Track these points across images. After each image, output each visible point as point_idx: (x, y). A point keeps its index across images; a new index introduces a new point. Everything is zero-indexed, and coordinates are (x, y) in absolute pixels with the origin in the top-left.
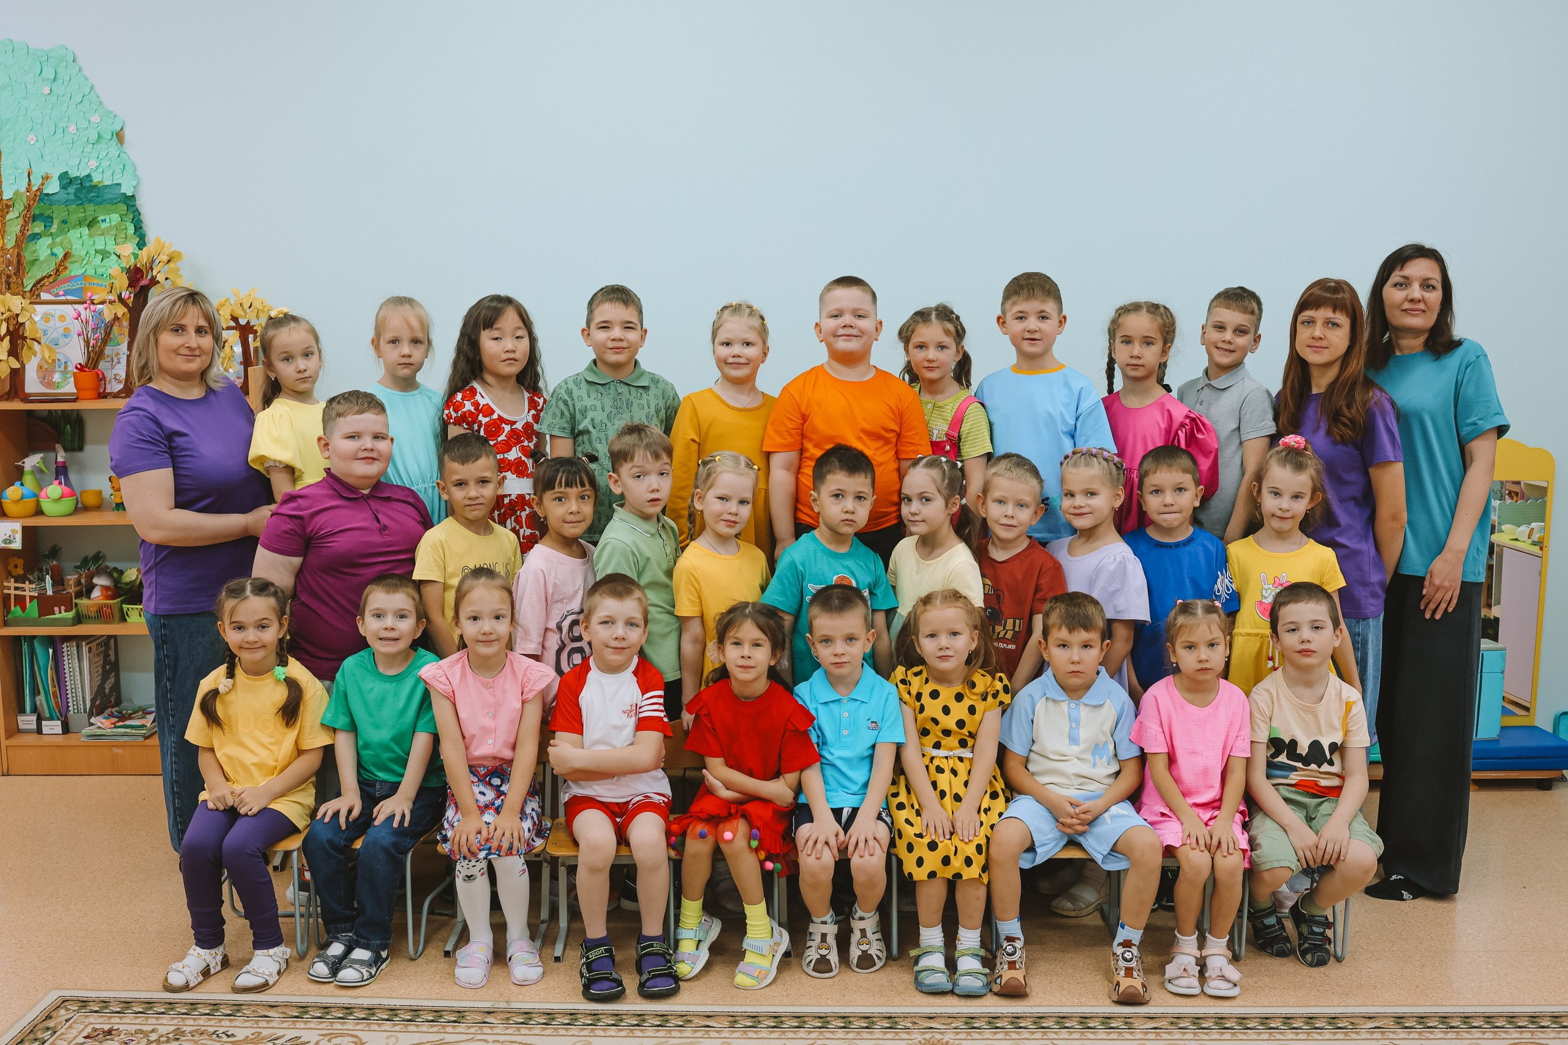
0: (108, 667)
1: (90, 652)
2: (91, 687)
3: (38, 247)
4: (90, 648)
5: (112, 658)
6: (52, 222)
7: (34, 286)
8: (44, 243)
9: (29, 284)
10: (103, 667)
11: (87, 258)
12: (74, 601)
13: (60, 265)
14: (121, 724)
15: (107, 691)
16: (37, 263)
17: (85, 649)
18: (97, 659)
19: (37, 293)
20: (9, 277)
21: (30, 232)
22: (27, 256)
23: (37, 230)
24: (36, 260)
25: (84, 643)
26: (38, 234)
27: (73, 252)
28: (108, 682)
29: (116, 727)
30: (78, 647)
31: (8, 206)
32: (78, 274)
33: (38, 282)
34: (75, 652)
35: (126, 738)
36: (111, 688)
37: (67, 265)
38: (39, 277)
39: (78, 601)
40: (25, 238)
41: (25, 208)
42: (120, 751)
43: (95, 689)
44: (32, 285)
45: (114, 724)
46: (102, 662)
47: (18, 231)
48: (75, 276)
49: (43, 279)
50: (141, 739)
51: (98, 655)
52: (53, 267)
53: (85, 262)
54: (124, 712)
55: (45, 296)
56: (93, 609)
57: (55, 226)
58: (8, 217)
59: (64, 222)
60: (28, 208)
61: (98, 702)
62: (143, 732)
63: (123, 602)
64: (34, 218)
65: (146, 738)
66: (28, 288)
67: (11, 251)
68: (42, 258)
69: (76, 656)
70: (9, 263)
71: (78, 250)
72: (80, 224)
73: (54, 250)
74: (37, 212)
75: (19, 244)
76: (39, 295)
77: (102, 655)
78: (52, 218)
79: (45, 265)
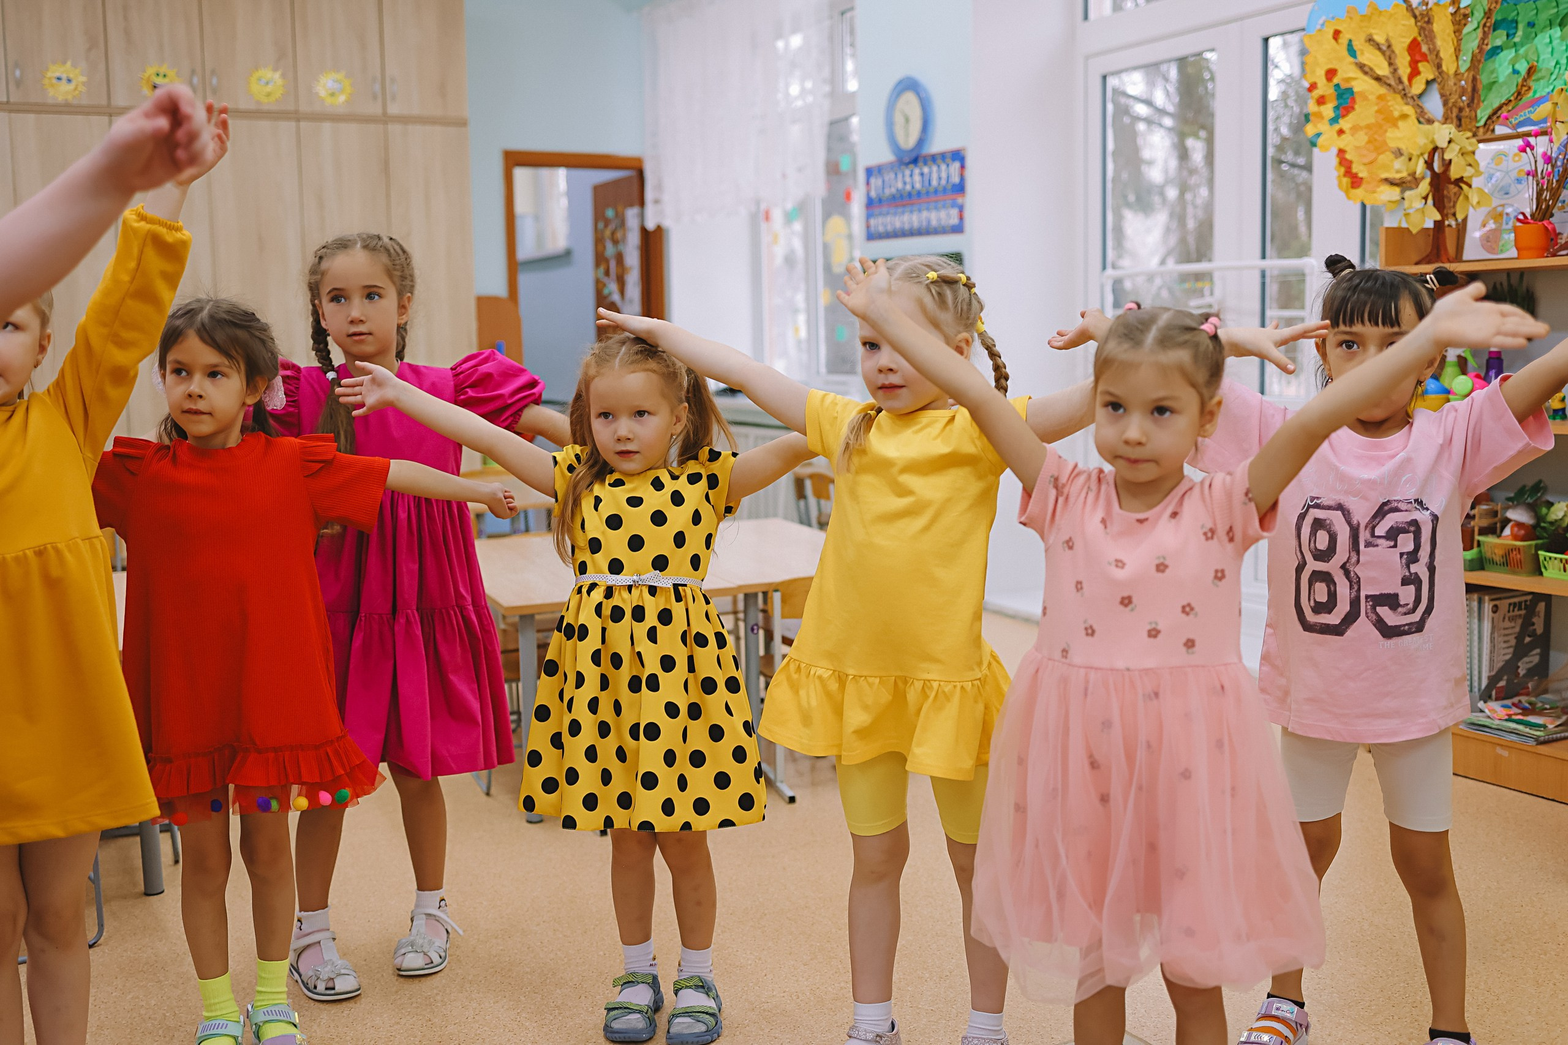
0: (1528, 639)
1: (1494, 612)
2: (1491, 660)
3: (1497, 66)
4: (1496, 606)
5: (1539, 628)
6: (1516, 28)
7: (1489, 118)
8: (1507, 55)
9: (1483, 114)
10: (1519, 638)
11: (1557, 70)
12: (1477, 538)
13: (1523, 86)
14: (1520, 717)
15: (1522, 672)
16: (1494, 88)
17: (1488, 606)
18: (1507, 624)
19: (1491, 127)
20: (1461, 110)
21: (1489, 47)
22: (1484, 79)
23: (1498, 43)
24: (1494, 82)
25: (1487, 598)
26: (1498, 47)
27: (1540, 65)
28: (1526, 659)
29: (1509, 720)
30: (1480, 602)
31: (1466, 16)
32: (1544, 94)
33: (1495, 112)
34: (1476, 609)
35: (1514, 737)
36: (1529, 670)
37: (1531, 84)
38: (1496, 105)
39: (1482, 538)
40: (1486, 54)
41: (1485, 13)
42: (1505, 753)
43: (1499, 665)
44: (1486, 117)
45: (1510, 715)
46: (1517, 629)
47: (1475, 48)
48: (1542, 98)
49: (1500, 108)
50: (1532, 742)
51: (1511, 619)
52: (1514, 89)
53: (1553, 77)
54: (1539, 705)
55: (1500, 130)
56: (1500, 552)
57: (1520, 33)
58: (1466, 30)
59: (1531, 25)
60: (1488, 14)
61: (1502, 684)
62: (1538, 733)
63: (1538, 548)
64: (1496, 27)
65: (1540, 742)
66: (1482, 123)
67: (1466, 75)
68: (1501, 79)
69: (1476, 614)
70: (1463, 92)
71: (1546, 62)
72: (1551, 25)
73: (1517, 67)
74: (1499, 18)
75: (1475, 63)
76: (1493, 130)
77: (1520, 621)
78: (1516, 22)
79: (1504, 88)
